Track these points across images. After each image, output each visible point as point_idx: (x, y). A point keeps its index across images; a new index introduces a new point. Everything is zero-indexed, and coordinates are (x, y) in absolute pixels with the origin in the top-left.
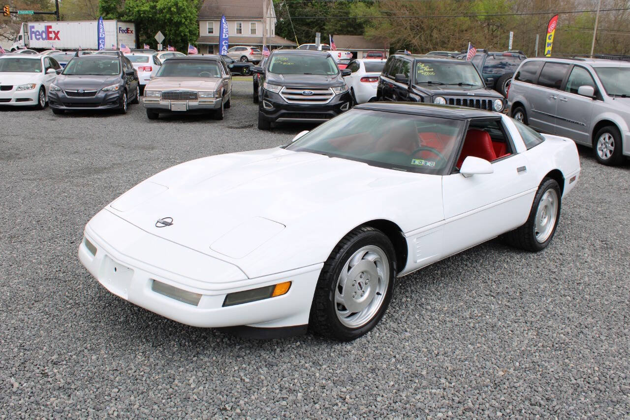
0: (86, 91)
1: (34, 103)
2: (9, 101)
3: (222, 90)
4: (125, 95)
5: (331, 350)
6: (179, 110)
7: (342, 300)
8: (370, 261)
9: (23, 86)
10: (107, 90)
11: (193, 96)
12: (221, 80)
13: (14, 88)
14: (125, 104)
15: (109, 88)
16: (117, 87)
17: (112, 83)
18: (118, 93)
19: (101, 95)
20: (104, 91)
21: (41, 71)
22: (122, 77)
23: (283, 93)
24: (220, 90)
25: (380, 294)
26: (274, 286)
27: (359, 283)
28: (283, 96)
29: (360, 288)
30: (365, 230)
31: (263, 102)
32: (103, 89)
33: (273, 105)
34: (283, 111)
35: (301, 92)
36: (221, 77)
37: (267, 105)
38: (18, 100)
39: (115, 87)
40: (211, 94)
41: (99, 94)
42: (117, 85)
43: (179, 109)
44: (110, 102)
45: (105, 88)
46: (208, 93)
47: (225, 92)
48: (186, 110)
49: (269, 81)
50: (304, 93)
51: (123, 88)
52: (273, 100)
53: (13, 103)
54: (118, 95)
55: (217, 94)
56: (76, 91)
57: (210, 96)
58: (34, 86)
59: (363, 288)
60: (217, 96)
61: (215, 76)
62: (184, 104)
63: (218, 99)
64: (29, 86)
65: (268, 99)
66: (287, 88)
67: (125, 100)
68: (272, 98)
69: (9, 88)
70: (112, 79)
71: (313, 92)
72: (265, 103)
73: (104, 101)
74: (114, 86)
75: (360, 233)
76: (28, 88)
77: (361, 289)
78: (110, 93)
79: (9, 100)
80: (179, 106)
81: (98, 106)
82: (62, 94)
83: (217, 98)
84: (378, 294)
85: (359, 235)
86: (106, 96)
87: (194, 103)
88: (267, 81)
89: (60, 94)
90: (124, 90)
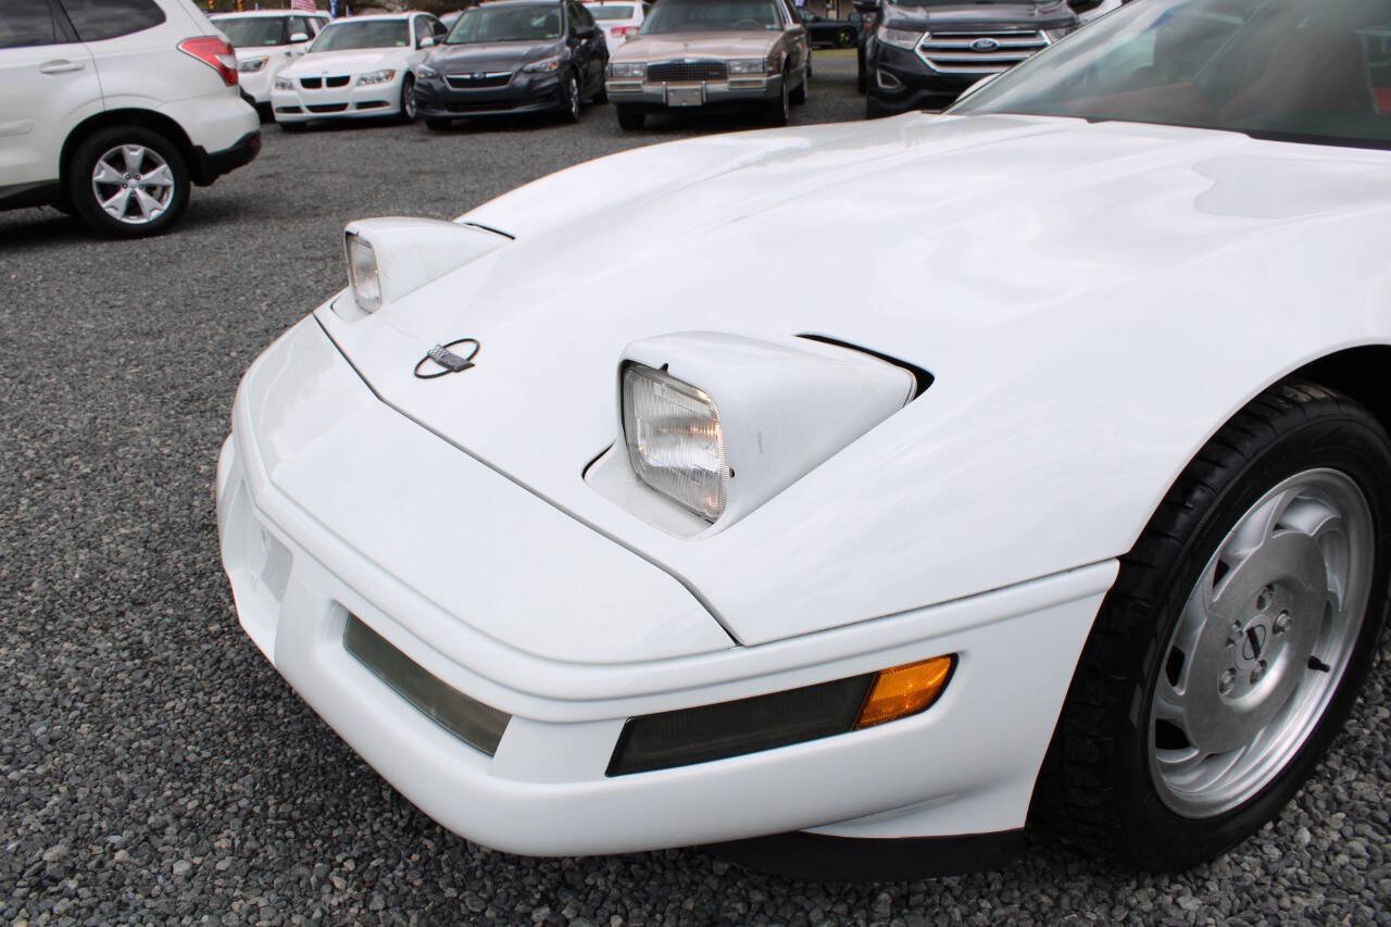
0: (488, 75)
1: (391, 110)
2: (343, 109)
3: (784, 55)
4: (574, 81)
5: (1110, 916)
6: (685, 104)
7: (1179, 709)
8: (1304, 537)
9: (369, 77)
10: (534, 71)
11: (713, 70)
12: (781, 35)
13: (353, 80)
14: (574, 101)
15: (536, 65)
16: (554, 64)
17: (544, 55)
18: (557, 75)
19: (522, 80)
20: (527, 72)
21: (408, 44)
22: (569, 43)
23: (925, 49)
24: (780, 53)
25: (1325, 668)
26: (870, 680)
27: (1251, 633)
28: (923, 56)
29: (1250, 653)
30: (1303, 398)
31: (875, 74)
32: (526, 68)
33: (901, 79)
34: (925, 93)
35: (971, 43)
36: (782, 29)
37: (885, 80)
38: (361, 105)
39: (549, 63)
40: (756, 65)
41: (517, 80)
42: (556, 58)
43: (685, 101)
44: (540, 97)
45: (530, 66)
46: (750, 64)
47: (789, 64)
48: (699, 103)
49: (891, 21)
50: (975, 45)
51: (567, 67)
52: (902, 68)
53: (351, 112)
54: (556, 80)
55: (771, 65)
56: (468, 77)
57: (754, 69)
58: (391, 74)
59: (1263, 651)
60: (771, 69)
61: (768, 27)
62: (696, 90)
63: (774, 76)
64: (382, 75)
65: (888, 65)
66: (935, 37)
67: (575, 93)
68: (896, 62)
69: (341, 81)
70: (546, 46)
71: (998, 42)
72: (883, 76)
73: (529, 94)
74: (549, 60)
75: (1281, 412)
76: (379, 80)
77: (1257, 651)
78: (537, 77)
79: (343, 107)
80: (685, 94)
81: (516, 107)
82: (441, 84)
83: (771, 73)
84: (1316, 665)
85: (1280, 423)
86: (531, 83)
87: (718, 87)
88: (886, 21)
89: (437, 85)
90: (570, 68)
